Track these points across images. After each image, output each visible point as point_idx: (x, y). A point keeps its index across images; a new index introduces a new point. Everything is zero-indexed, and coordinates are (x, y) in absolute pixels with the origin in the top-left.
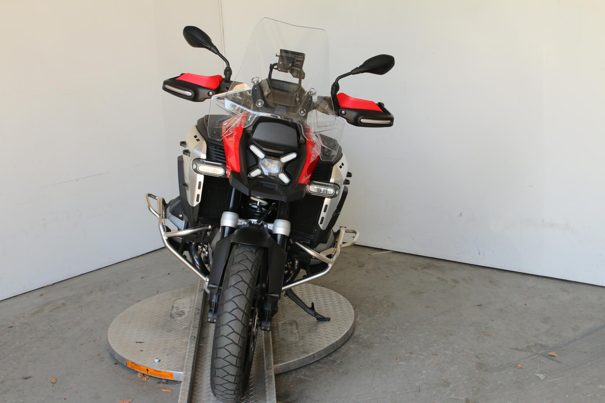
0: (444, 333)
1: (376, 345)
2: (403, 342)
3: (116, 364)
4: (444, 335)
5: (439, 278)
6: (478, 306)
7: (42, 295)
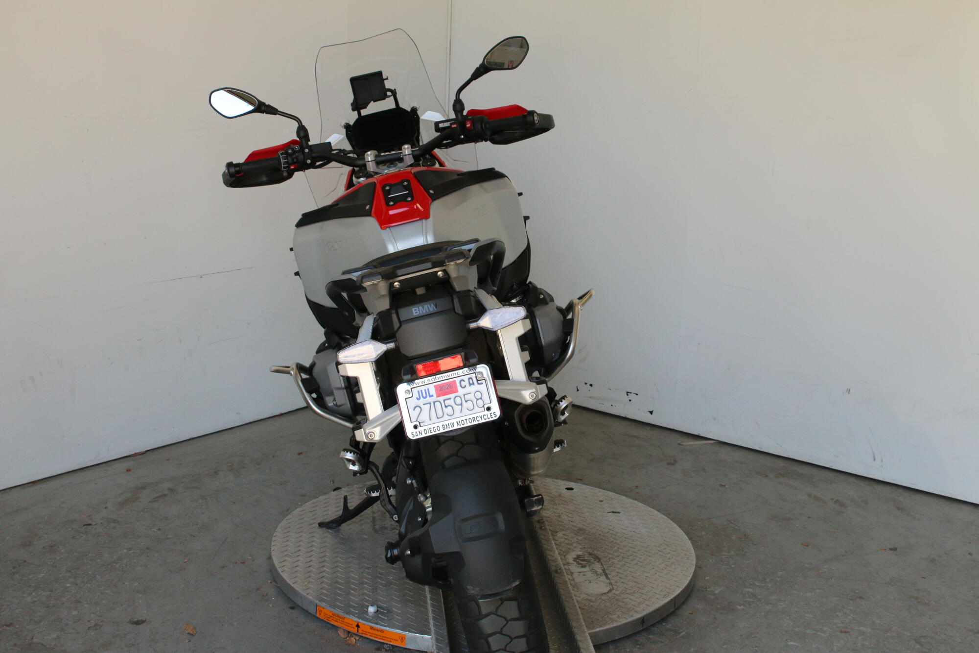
0: (848, 594)
1: (739, 607)
2: (784, 606)
3: (292, 608)
4: (849, 598)
5: (810, 495)
6: (891, 549)
7: (129, 470)
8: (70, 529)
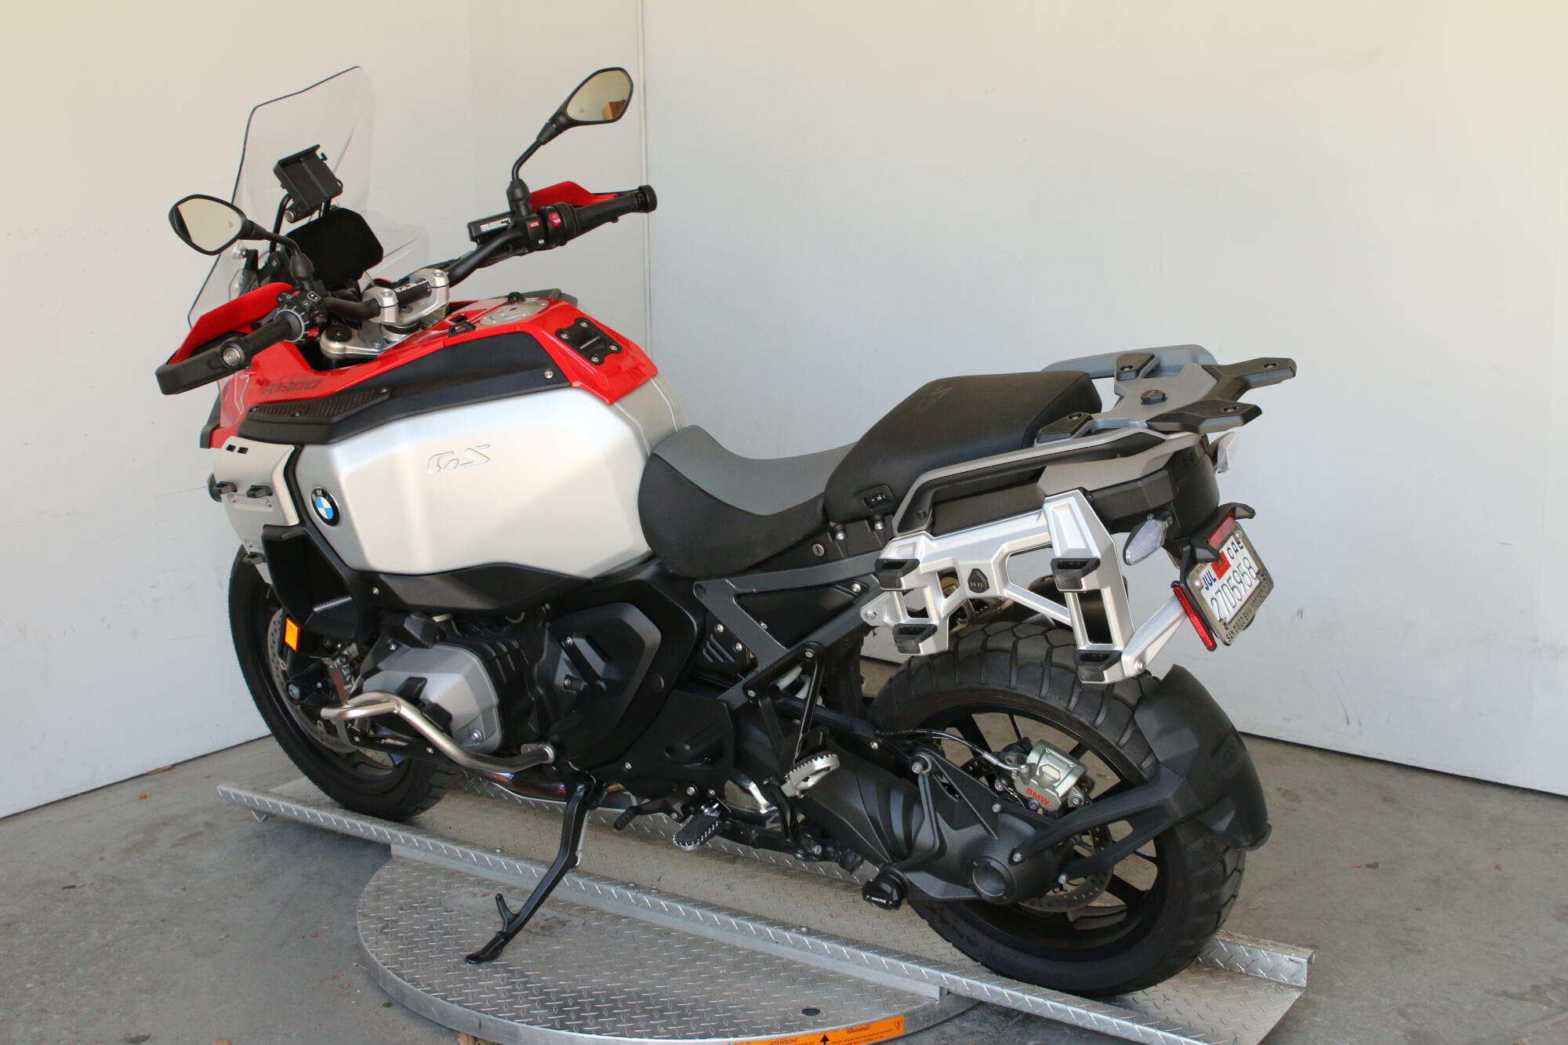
6: (1369, 866)
7: (143, 797)
8: (40, 896)
